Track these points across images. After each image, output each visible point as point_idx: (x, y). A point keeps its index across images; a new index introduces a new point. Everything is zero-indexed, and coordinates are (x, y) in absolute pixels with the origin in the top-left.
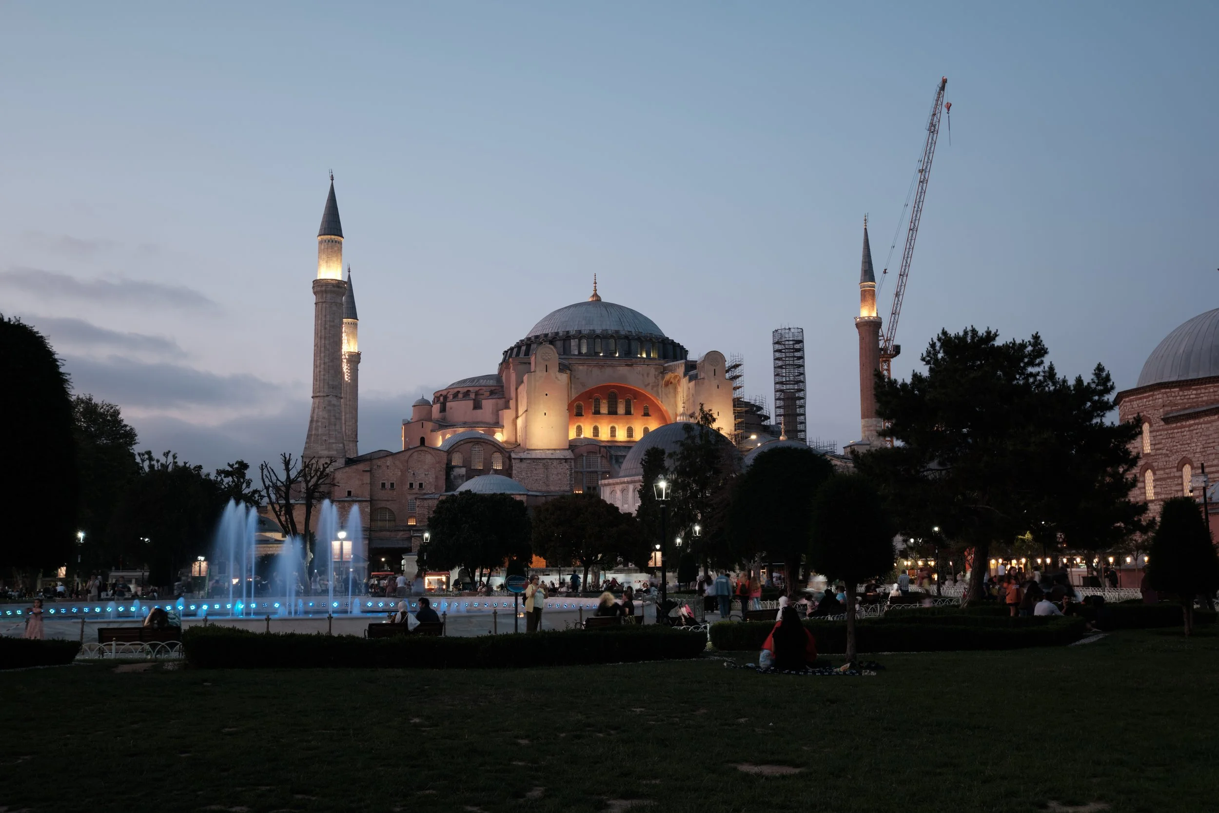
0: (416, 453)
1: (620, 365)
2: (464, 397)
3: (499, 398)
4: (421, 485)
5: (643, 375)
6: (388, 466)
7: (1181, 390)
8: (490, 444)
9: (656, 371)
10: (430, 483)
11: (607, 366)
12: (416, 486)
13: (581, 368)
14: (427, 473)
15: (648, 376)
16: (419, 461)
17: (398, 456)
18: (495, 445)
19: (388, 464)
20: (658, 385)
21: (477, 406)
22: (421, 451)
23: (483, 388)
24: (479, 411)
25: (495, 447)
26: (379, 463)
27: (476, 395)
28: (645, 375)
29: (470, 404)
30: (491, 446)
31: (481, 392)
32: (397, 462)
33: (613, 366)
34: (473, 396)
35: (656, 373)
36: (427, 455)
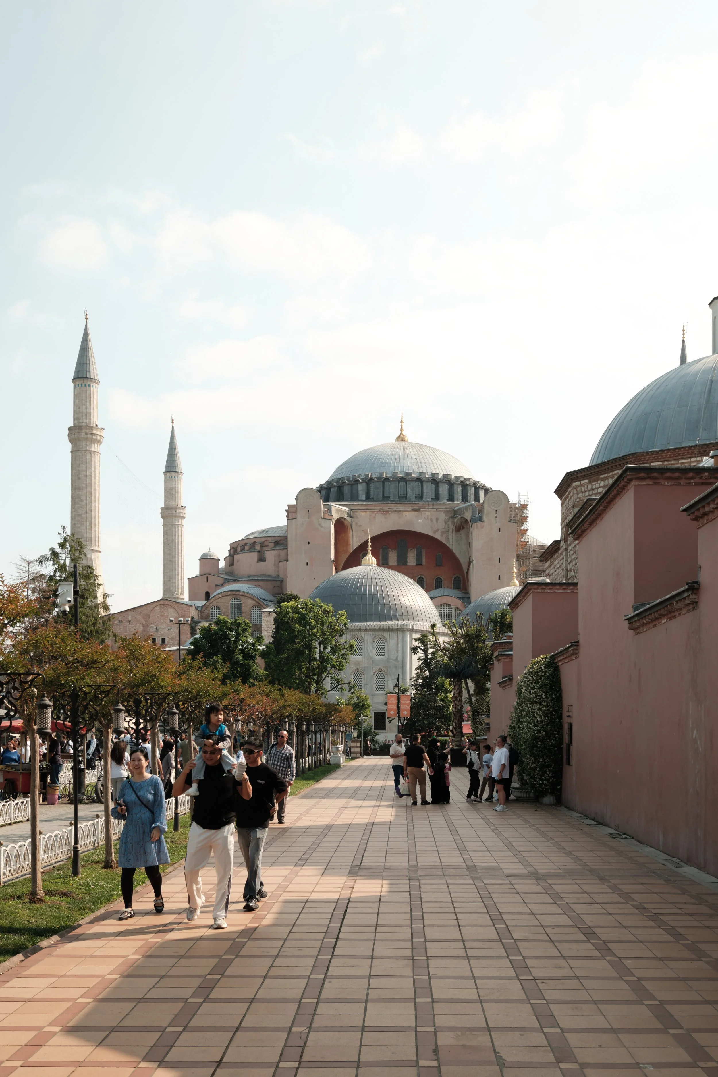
0: (158, 607)
1: (406, 510)
2: (250, 549)
3: (280, 549)
4: (163, 641)
5: (431, 520)
6: (129, 621)
7: (590, 482)
8: (249, 597)
9: (446, 516)
10: (173, 638)
11: (392, 512)
12: (159, 641)
13: (363, 514)
14: (169, 628)
15: (437, 522)
16: (162, 616)
17: (139, 610)
18: (255, 598)
19: (130, 619)
20: (448, 531)
21: (262, 559)
22: (164, 604)
23: (269, 539)
24: (263, 564)
25: (254, 600)
26: (120, 618)
27: (261, 547)
28: (434, 521)
29: (255, 555)
30: (250, 600)
31: (266, 543)
32: (139, 617)
33: (398, 512)
34: (258, 547)
35: (447, 518)
36: (169, 610)
